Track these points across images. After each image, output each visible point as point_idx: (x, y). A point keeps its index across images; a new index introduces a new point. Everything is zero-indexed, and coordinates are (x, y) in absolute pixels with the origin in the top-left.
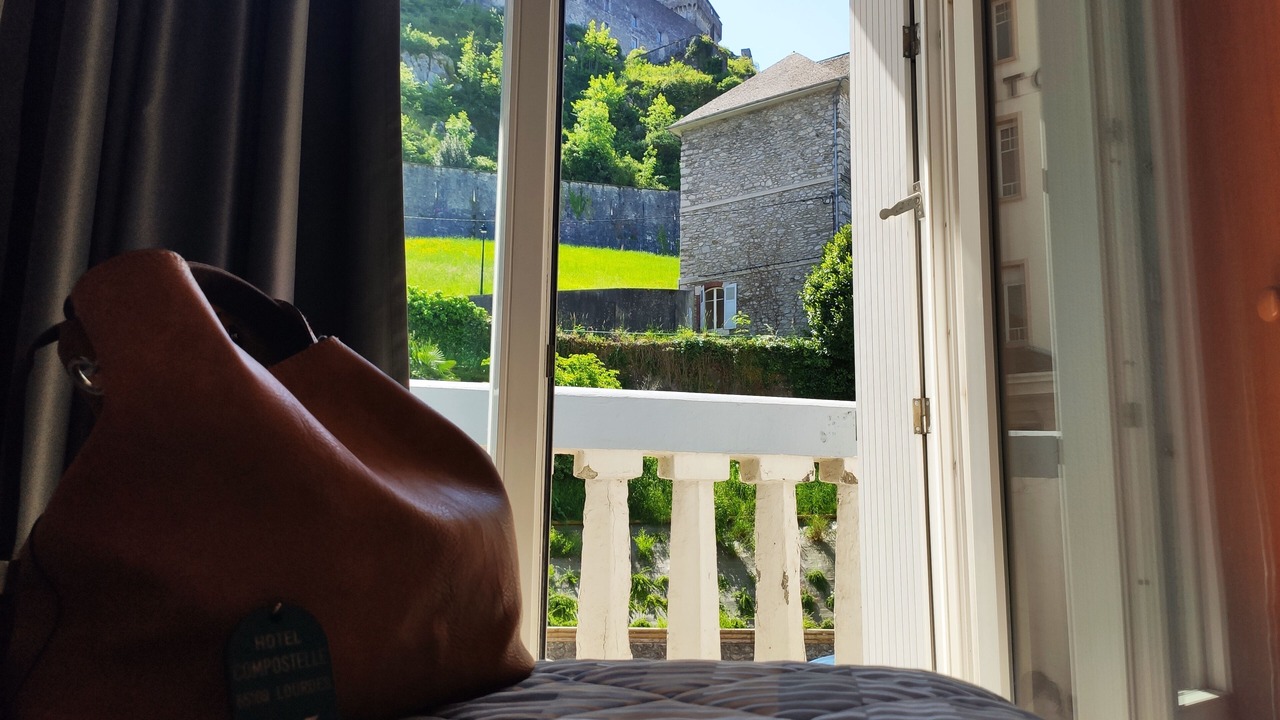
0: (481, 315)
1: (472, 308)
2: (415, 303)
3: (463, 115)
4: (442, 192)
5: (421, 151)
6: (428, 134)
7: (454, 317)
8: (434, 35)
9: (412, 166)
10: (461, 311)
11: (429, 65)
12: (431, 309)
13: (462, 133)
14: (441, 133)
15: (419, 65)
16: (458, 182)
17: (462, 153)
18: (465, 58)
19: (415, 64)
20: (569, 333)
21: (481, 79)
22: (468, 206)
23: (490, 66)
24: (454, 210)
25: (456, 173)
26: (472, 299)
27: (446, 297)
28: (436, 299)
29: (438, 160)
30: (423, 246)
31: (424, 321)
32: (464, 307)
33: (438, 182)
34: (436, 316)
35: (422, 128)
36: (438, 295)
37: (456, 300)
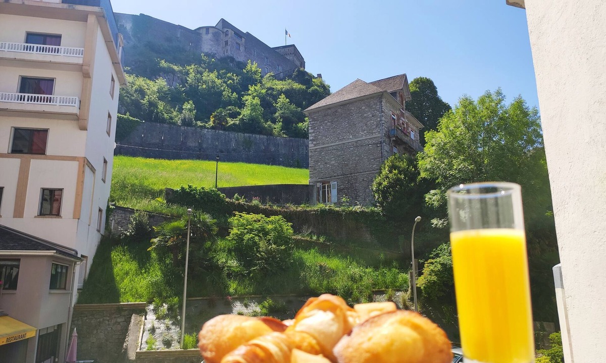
0: (223, 197)
2: (192, 192)
3: (191, 102)
4: (185, 138)
5: (171, 118)
6: (175, 111)
7: (211, 199)
8: (175, 65)
9: (171, 126)
11: (173, 78)
12: (199, 195)
13: (190, 110)
14: (180, 110)
15: (168, 79)
16: (192, 133)
17: (191, 119)
18: (190, 76)
19: (167, 78)
20: (265, 205)
21: (198, 86)
22: (197, 144)
23: (202, 79)
24: (190, 147)
25: (191, 129)
26: (219, 190)
27: (207, 189)
28: (202, 190)
29: (179, 123)
31: (196, 200)
32: (216, 194)
33: (183, 133)
34: (202, 198)
35: (171, 108)
36: (203, 188)
37: (211, 190)
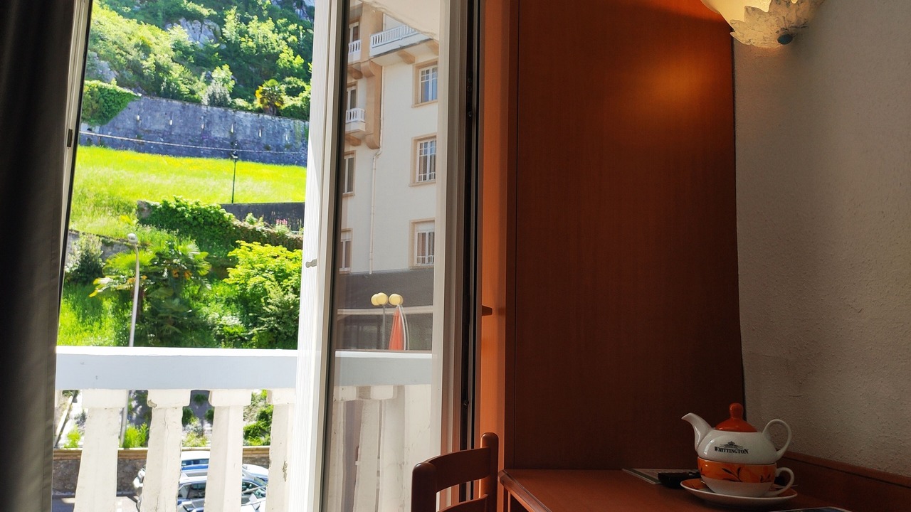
0: (229, 219)
1: (223, 214)
2: (179, 209)
3: (226, 67)
4: (208, 124)
5: (192, 92)
6: (199, 80)
7: (209, 220)
8: (205, 7)
9: (185, 104)
10: (214, 216)
11: (201, 28)
12: (191, 213)
13: (225, 81)
14: (209, 80)
15: (193, 29)
16: (220, 117)
17: (225, 95)
18: (228, 25)
19: (190, 27)
20: (296, 234)
21: (241, 42)
22: (227, 135)
23: (247, 33)
24: (216, 138)
25: (218, 111)
26: (224, 206)
27: (203, 205)
28: (195, 206)
29: (205, 100)
30: (191, 165)
31: (186, 222)
33: (204, 117)
34: (195, 218)
35: (194, 75)
36: (197, 204)
37: (211, 207)
